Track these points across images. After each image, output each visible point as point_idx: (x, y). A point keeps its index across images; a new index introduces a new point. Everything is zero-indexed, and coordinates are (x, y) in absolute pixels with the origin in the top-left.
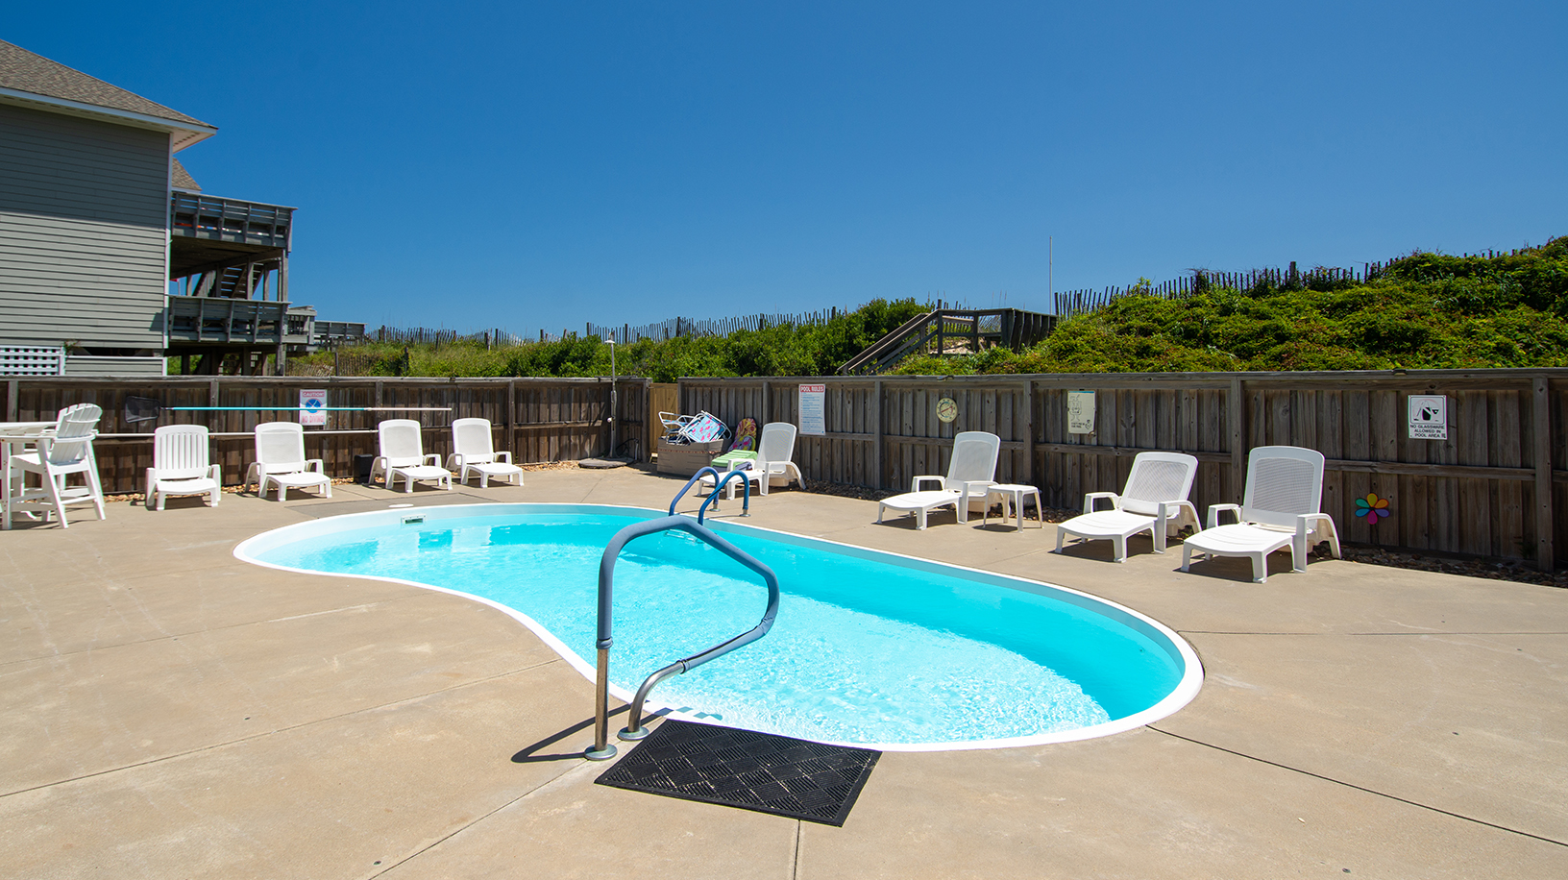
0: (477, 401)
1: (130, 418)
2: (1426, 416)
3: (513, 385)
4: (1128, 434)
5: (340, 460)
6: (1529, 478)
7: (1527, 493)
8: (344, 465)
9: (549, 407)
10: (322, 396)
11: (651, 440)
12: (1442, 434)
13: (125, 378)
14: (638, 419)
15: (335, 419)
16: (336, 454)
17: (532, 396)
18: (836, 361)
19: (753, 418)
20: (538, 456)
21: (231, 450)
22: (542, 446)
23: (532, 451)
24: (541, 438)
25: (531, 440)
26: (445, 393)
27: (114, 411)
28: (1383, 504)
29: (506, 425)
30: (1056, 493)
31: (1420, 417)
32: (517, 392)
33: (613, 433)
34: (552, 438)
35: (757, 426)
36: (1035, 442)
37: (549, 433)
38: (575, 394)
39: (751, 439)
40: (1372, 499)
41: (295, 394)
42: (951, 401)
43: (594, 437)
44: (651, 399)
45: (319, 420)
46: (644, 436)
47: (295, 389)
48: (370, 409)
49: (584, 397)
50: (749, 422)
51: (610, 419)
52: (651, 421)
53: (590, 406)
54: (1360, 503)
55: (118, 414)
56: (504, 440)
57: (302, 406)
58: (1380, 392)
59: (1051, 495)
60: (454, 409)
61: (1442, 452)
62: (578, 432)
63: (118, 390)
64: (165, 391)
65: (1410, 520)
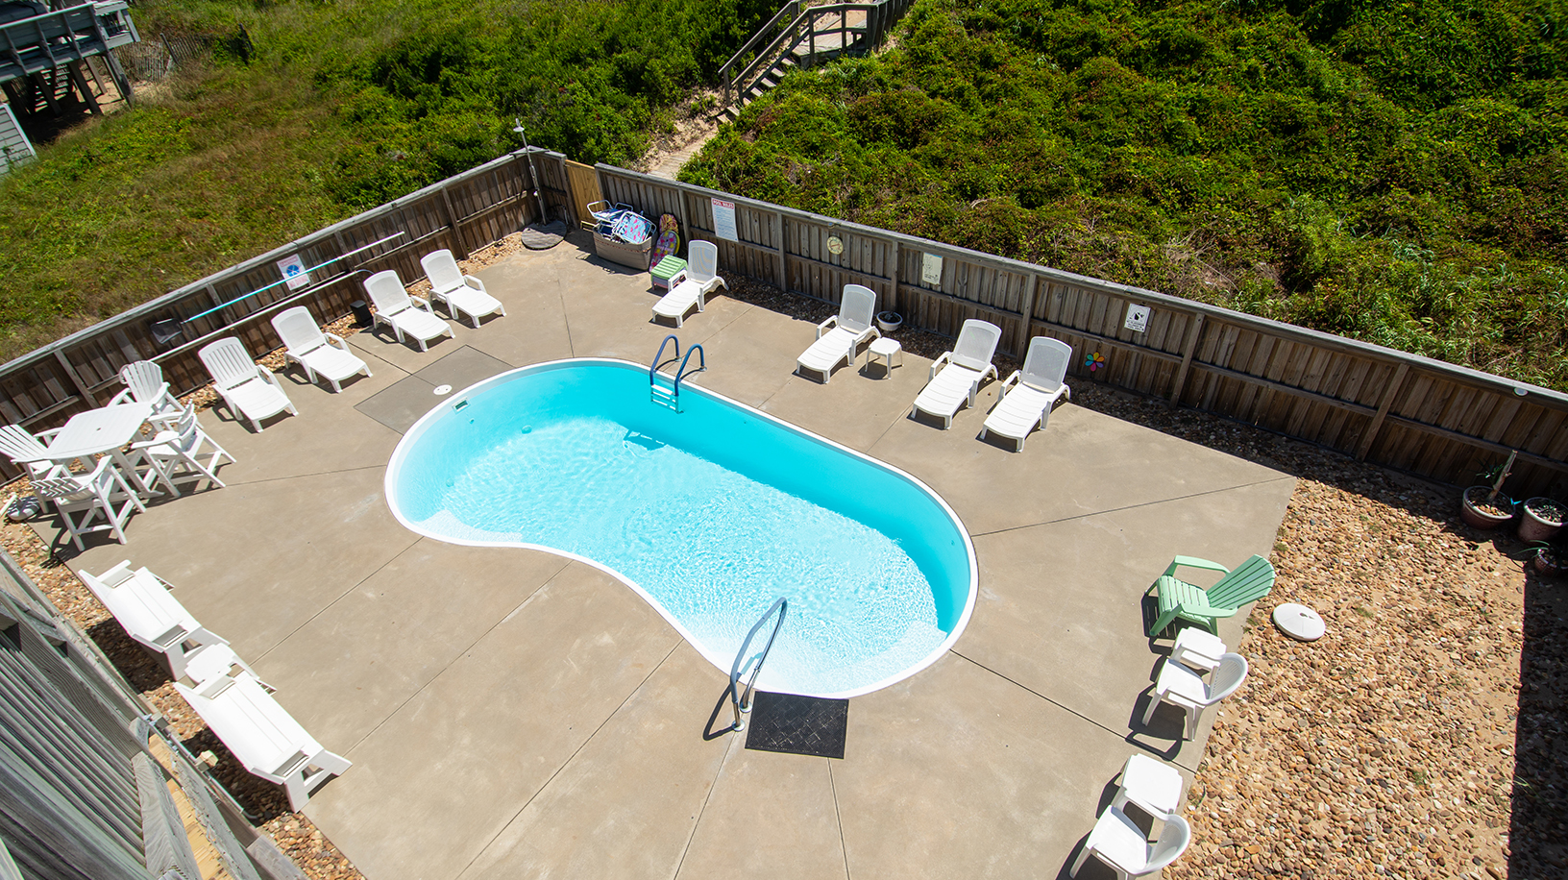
0: (420, 215)
1: (162, 340)
2: (1136, 318)
3: (445, 191)
4: (961, 290)
5: (334, 304)
6: (1178, 362)
7: (1176, 368)
8: (339, 307)
9: (481, 196)
10: (296, 260)
11: (578, 210)
12: (1142, 329)
13: (139, 312)
14: (560, 188)
15: (316, 276)
16: (329, 301)
17: (463, 192)
18: (715, 55)
19: (672, 214)
20: (485, 240)
21: (249, 330)
22: (485, 231)
23: (479, 238)
24: (482, 225)
25: (475, 229)
26: (392, 218)
27: (145, 339)
28: (1101, 359)
29: (450, 225)
30: (911, 317)
31: (1133, 318)
32: (449, 193)
33: (541, 202)
34: (491, 221)
35: (678, 223)
36: (899, 282)
37: (487, 218)
38: (499, 177)
39: (675, 236)
40: (1096, 355)
41: (275, 268)
42: (838, 240)
43: (523, 207)
44: (569, 174)
45: (304, 280)
46: (570, 203)
47: (273, 264)
48: (340, 258)
49: (506, 175)
50: (670, 218)
51: (536, 194)
52: (574, 193)
53: (513, 182)
54: (1089, 357)
55: (149, 339)
56: (453, 238)
57: (285, 275)
58: (1115, 299)
59: (908, 317)
60: (406, 232)
61: (1140, 338)
62: (510, 208)
63: (138, 322)
64: (174, 308)
65: (1113, 369)
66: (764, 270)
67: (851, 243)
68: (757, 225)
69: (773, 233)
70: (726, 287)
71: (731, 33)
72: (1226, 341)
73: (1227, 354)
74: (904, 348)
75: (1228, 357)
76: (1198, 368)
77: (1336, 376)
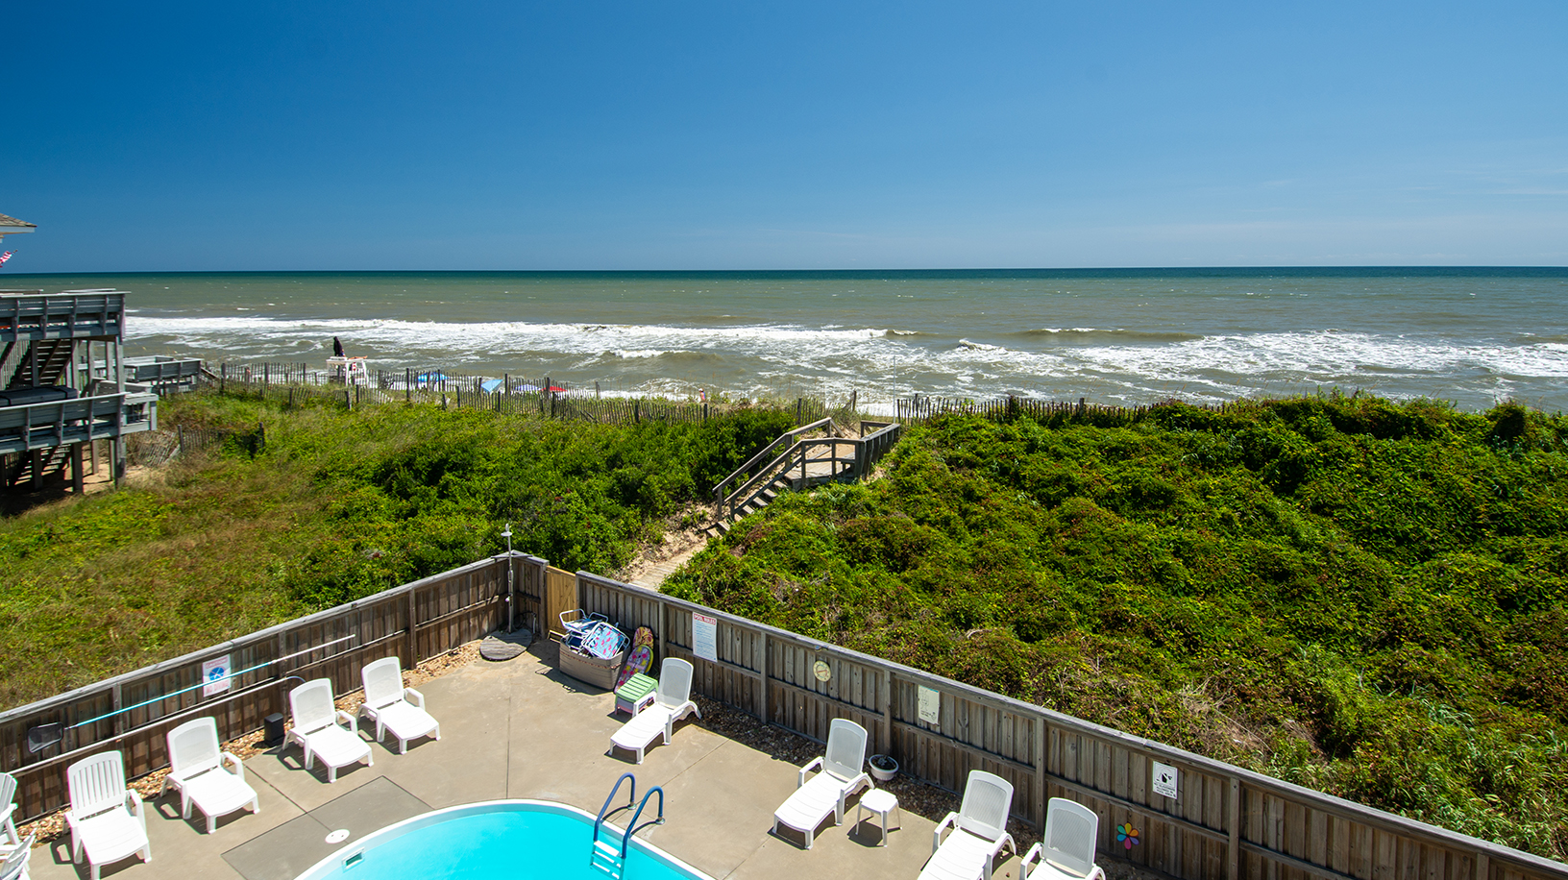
0: (379, 617)
1: (34, 748)
2: (1164, 780)
3: (413, 593)
4: (963, 731)
5: (247, 716)
6: (1224, 841)
7: (1223, 850)
8: (253, 720)
9: (449, 600)
10: (225, 662)
11: (549, 618)
12: (1173, 795)
13: (26, 711)
14: (535, 594)
15: (240, 682)
16: (242, 712)
17: (432, 595)
19: (649, 627)
20: (439, 647)
21: (136, 743)
22: (442, 637)
23: (434, 645)
24: (442, 630)
25: (433, 635)
26: (348, 619)
27: (16, 745)
28: (1135, 833)
29: (407, 629)
30: (909, 762)
31: (1160, 779)
32: (417, 595)
33: (511, 609)
34: (452, 627)
35: (654, 637)
36: (893, 718)
37: (449, 624)
38: (473, 580)
39: (649, 652)
40: (1128, 827)
41: (198, 669)
42: (826, 665)
43: (491, 613)
44: (548, 582)
45: (224, 685)
46: (543, 610)
47: (198, 665)
48: (275, 661)
49: (481, 578)
50: (646, 632)
51: (508, 599)
52: (548, 600)
53: (487, 586)
54: (1120, 829)
55: (21, 746)
56: (406, 644)
57: (206, 679)
58: (1136, 755)
59: (905, 762)
60: (357, 636)
61: (1173, 806)
62: (476, 613)
63: (18, 723)
64: (66, 709)
65: (1151, 847)
66: (742, 697)
67: (839, 669)
68: (738, 644)
69: (755, 654)
70: (699, 715)
71: (728, 456)
72: (1273, 816)
73: (1278, 834)
74: (902, 804)
75: (1280, 837)
76: (1249, 851)
77: (1410, 868)
